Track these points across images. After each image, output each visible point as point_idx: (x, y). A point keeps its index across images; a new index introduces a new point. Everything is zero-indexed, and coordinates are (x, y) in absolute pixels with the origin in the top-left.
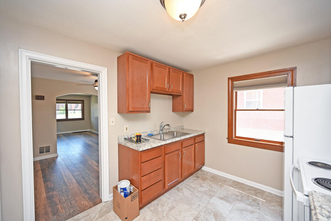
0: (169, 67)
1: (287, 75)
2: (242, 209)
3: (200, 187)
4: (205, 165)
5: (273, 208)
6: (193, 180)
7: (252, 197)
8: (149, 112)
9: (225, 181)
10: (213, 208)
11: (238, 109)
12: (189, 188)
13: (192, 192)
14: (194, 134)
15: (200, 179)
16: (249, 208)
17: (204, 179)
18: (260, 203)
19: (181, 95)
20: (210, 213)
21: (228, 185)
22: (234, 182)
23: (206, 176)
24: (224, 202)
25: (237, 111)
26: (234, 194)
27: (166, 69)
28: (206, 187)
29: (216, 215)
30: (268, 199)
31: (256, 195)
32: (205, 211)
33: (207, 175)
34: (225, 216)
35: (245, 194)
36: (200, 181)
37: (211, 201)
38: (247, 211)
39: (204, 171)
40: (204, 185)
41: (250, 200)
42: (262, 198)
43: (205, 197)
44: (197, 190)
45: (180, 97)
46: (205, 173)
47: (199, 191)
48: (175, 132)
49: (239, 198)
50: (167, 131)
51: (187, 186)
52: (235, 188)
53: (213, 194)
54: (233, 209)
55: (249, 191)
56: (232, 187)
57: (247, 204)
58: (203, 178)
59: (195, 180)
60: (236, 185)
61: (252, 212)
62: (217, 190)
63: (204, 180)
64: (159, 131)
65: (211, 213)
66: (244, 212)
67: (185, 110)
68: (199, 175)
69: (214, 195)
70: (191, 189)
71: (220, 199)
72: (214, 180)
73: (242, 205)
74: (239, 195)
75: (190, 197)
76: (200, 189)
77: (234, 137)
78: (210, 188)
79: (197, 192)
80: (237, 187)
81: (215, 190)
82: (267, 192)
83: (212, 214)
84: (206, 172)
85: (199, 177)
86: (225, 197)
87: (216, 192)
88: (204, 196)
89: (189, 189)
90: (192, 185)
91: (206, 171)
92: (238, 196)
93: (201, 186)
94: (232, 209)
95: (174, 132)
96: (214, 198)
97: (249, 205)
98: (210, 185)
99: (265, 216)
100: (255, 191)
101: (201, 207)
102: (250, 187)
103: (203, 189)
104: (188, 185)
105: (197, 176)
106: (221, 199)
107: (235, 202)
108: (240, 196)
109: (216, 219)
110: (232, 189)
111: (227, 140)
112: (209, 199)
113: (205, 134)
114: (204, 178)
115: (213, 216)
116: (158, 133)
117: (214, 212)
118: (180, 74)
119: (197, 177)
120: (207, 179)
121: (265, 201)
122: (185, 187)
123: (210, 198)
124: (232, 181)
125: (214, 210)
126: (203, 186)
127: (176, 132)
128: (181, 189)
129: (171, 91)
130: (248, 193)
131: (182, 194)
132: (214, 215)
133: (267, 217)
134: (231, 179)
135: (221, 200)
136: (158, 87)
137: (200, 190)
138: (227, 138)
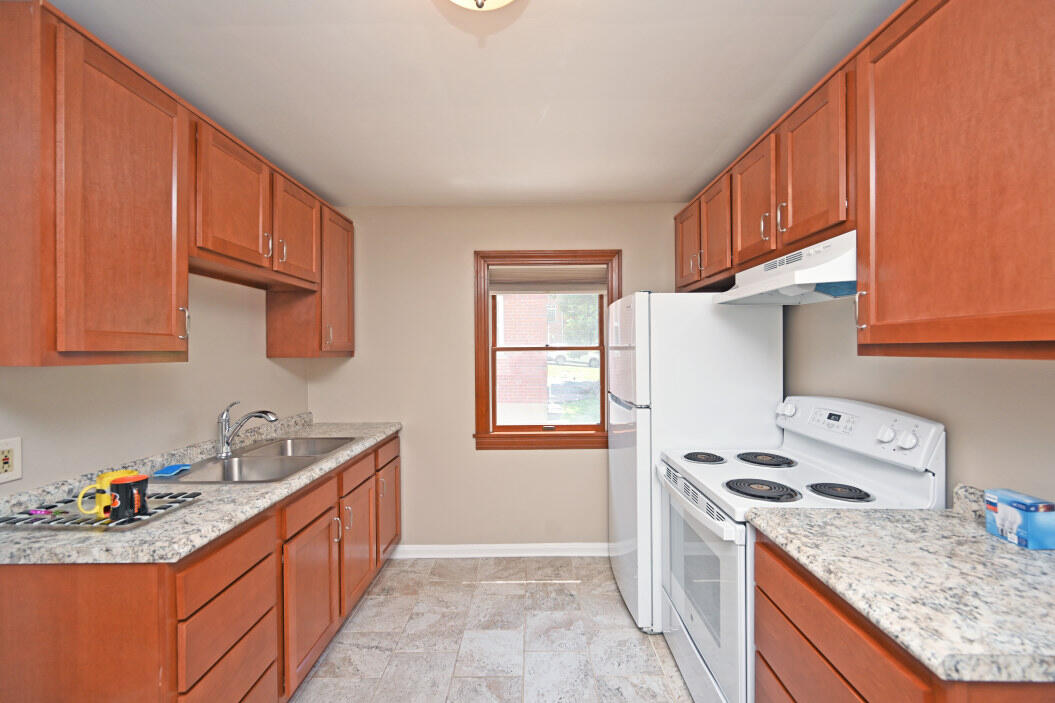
0: (275, 167)
1: (605, 266)
2: (547, 627)
3: (412, 621)
4: (402, 541)
5: (600, 590)
6: (375, 610)
7: (551, 585)
8: (182, 355)
9: (475, 569)
10: (477, 668)
11: (499, 345)
12: (374, 644)
13: (391, 650)
14: (371, 436)
15: (397, 595)
16: (559, 615)
17: (412, 589)
18: (573, 593)
19: (314, 292)
20: (476, 691)
21: (487, 578)
22: (499, 560)
23: (412, 576)
24: (499, 632)
25: (498, 353)
26: (513, 597)
27: (259, 172)
28: (429, 611)
29: (494, 686)
30: (583, 572)
31: (558, 576)
32: (461, 691)
33: (415, 572)
34: (518, 672)
35: (537, 584)
36: (401, 600)
37: (462, 651)
38: (556, 627)
39: (403, 562)
40: (421, 608)
41: (553, 595)
42: (571, 579)
43: (440, 647)
44: (405, 635)
45: (311, 299)
46: (406, 568)
47: (413, 638)
48: (289, 442)
49: (529, 602)
50: (248, 442)
51: (363, 641)
52: (506, 578)
53: (459, 622)
54: (527, 639)
55: (540, 572)
56: (500, 578)
57: (550, 609)
58: (407, 586)
59: (381, 604)
60: (505, 569)
61: (568, 624)
62: (464, 605)
63: (415, 592)
64: (209, 446)
65: (478, 688)
66: (554, 635)
67: (328, 348)
68: (389, 584)
69: (465, 625)
70: (385, 644)
71: (484, 628)
72: (442, 580)
73: (540, 618)
74: (522, 592)
75: (392, 670)
76: (414, 628)
77: (491, 430)
78: (445, 610)
79: (407, 645)
80: (511, 572)
81: (461, 609)
82: (574, 557)
83: (484, 689)
84: (409, 563)
85: (393, 589)
86: (494, 615)
87: (466, 614)
88: (435, 645)
89: (377, 647)
90: (378, 627)
91: (406, 560)
92: (523, 597)
93: (411, 618)
94: (525, 642)
95: (285, 440)
96: (467, 635)
97: (555, 609)
98: (440, 601)
99: (594, 619)
100: (552, 566)
101: (441, 687)
102: (538, 560)
103: (422, 625)
104: (363, 635)
105: (383, 590)
106: (487, 627)
107: (523, 620)
108: (528, 594)
109: (498, 696)
110: (502, 585)
111: (474, 441)
112: (456, 647)
113: (400, 435)
114: (411, 584)
115: (488, 694)
116: (204, 457)
117: (486, 678)
118: (312, 208)
119: (388, 591)
120: (419, 584)
121: (579, 582)
122: (358, 646)
123: (456, 642)
124: (492, 562)
125: (483, 674)
126: (418, 614)
127: (293, 440)
128: (344, 659)
129: (281, 269)
130: (540, 577)
131: (356, 680)
132: (489, 687)
133: (598, 618)
134: (487, 559)
135: (491, 632)
136: (224, 242)
137: (413, 632)
138: (474, 436)
